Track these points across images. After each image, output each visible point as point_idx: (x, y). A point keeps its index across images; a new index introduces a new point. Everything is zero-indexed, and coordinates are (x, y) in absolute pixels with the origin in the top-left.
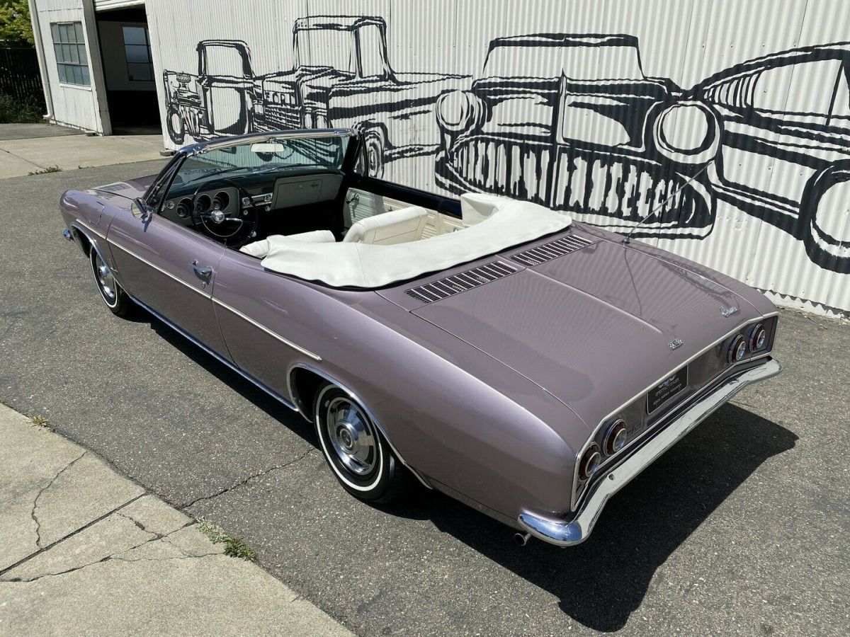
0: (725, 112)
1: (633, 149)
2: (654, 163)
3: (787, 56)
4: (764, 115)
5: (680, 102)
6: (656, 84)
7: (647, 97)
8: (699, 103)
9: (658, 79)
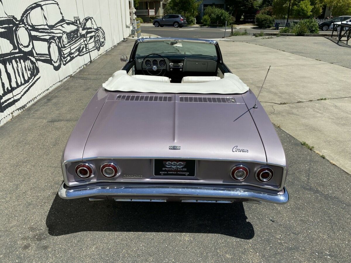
0: (29, 28)
1: (15, 51)
2: (22, 55)
3: (33, 6)
4: (36, 27)
5: (19, 26)
6: (11, 18)
7: (11, 25)
8: (23, 25)
9: (11, 16)
